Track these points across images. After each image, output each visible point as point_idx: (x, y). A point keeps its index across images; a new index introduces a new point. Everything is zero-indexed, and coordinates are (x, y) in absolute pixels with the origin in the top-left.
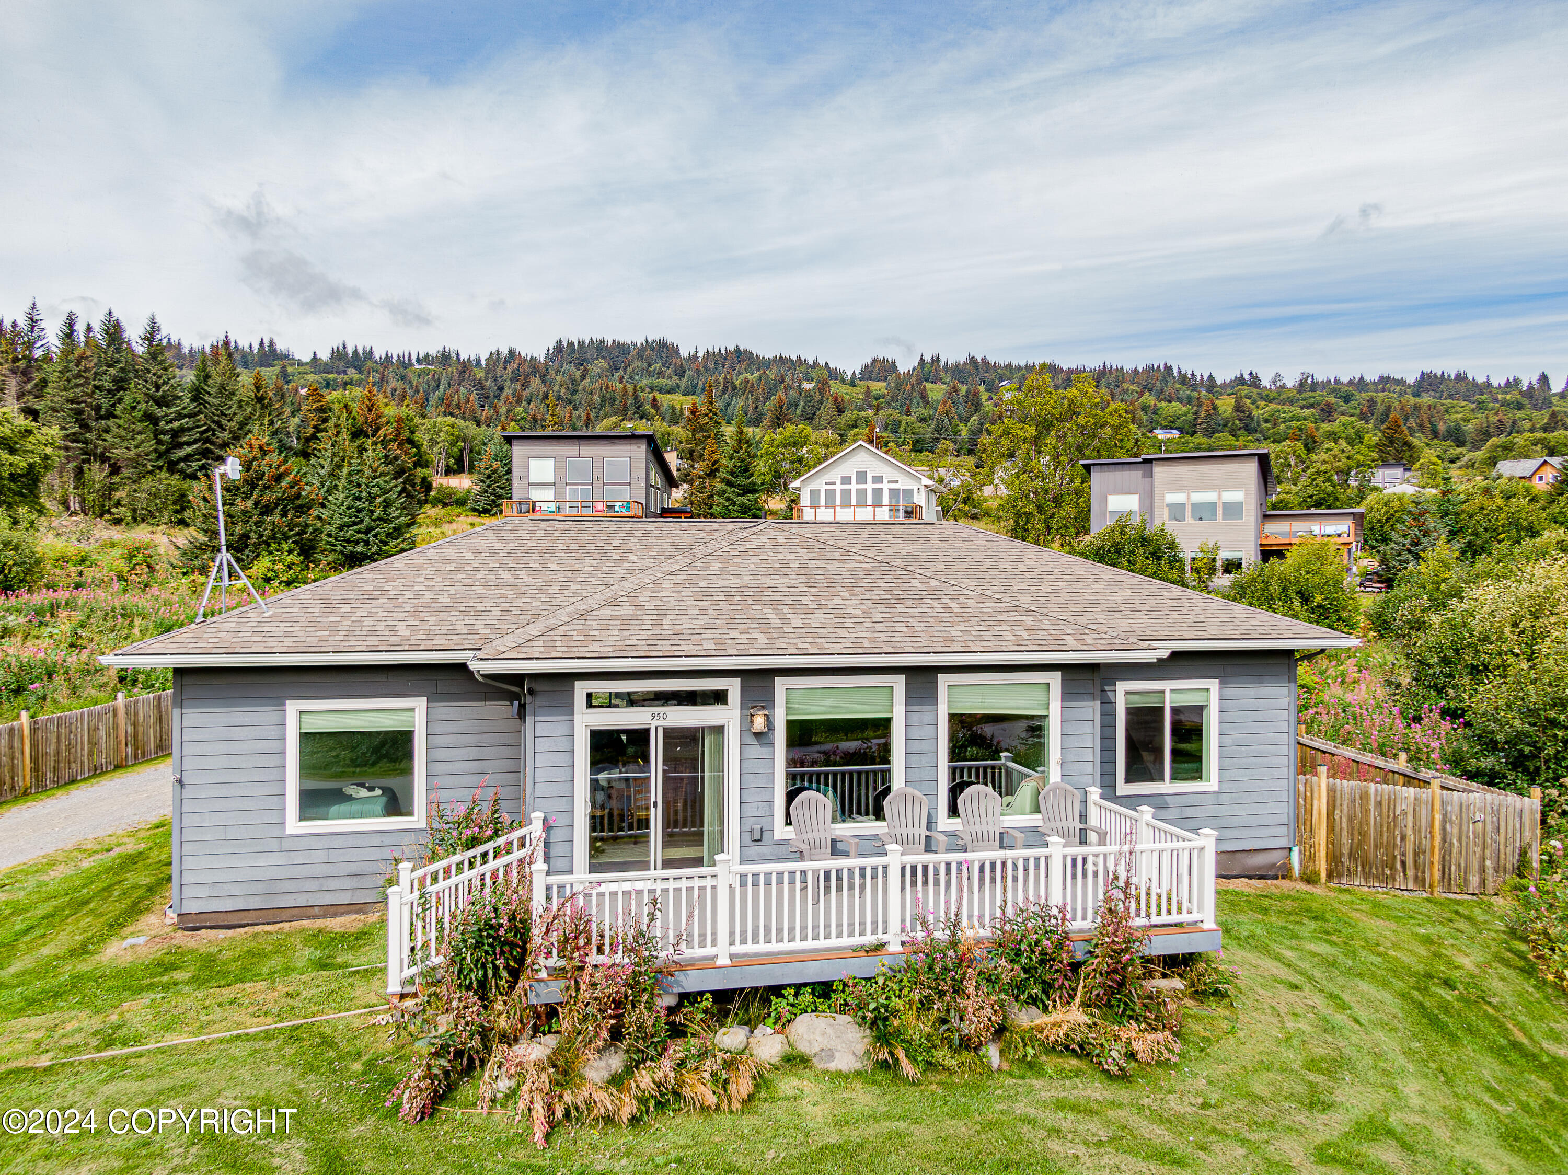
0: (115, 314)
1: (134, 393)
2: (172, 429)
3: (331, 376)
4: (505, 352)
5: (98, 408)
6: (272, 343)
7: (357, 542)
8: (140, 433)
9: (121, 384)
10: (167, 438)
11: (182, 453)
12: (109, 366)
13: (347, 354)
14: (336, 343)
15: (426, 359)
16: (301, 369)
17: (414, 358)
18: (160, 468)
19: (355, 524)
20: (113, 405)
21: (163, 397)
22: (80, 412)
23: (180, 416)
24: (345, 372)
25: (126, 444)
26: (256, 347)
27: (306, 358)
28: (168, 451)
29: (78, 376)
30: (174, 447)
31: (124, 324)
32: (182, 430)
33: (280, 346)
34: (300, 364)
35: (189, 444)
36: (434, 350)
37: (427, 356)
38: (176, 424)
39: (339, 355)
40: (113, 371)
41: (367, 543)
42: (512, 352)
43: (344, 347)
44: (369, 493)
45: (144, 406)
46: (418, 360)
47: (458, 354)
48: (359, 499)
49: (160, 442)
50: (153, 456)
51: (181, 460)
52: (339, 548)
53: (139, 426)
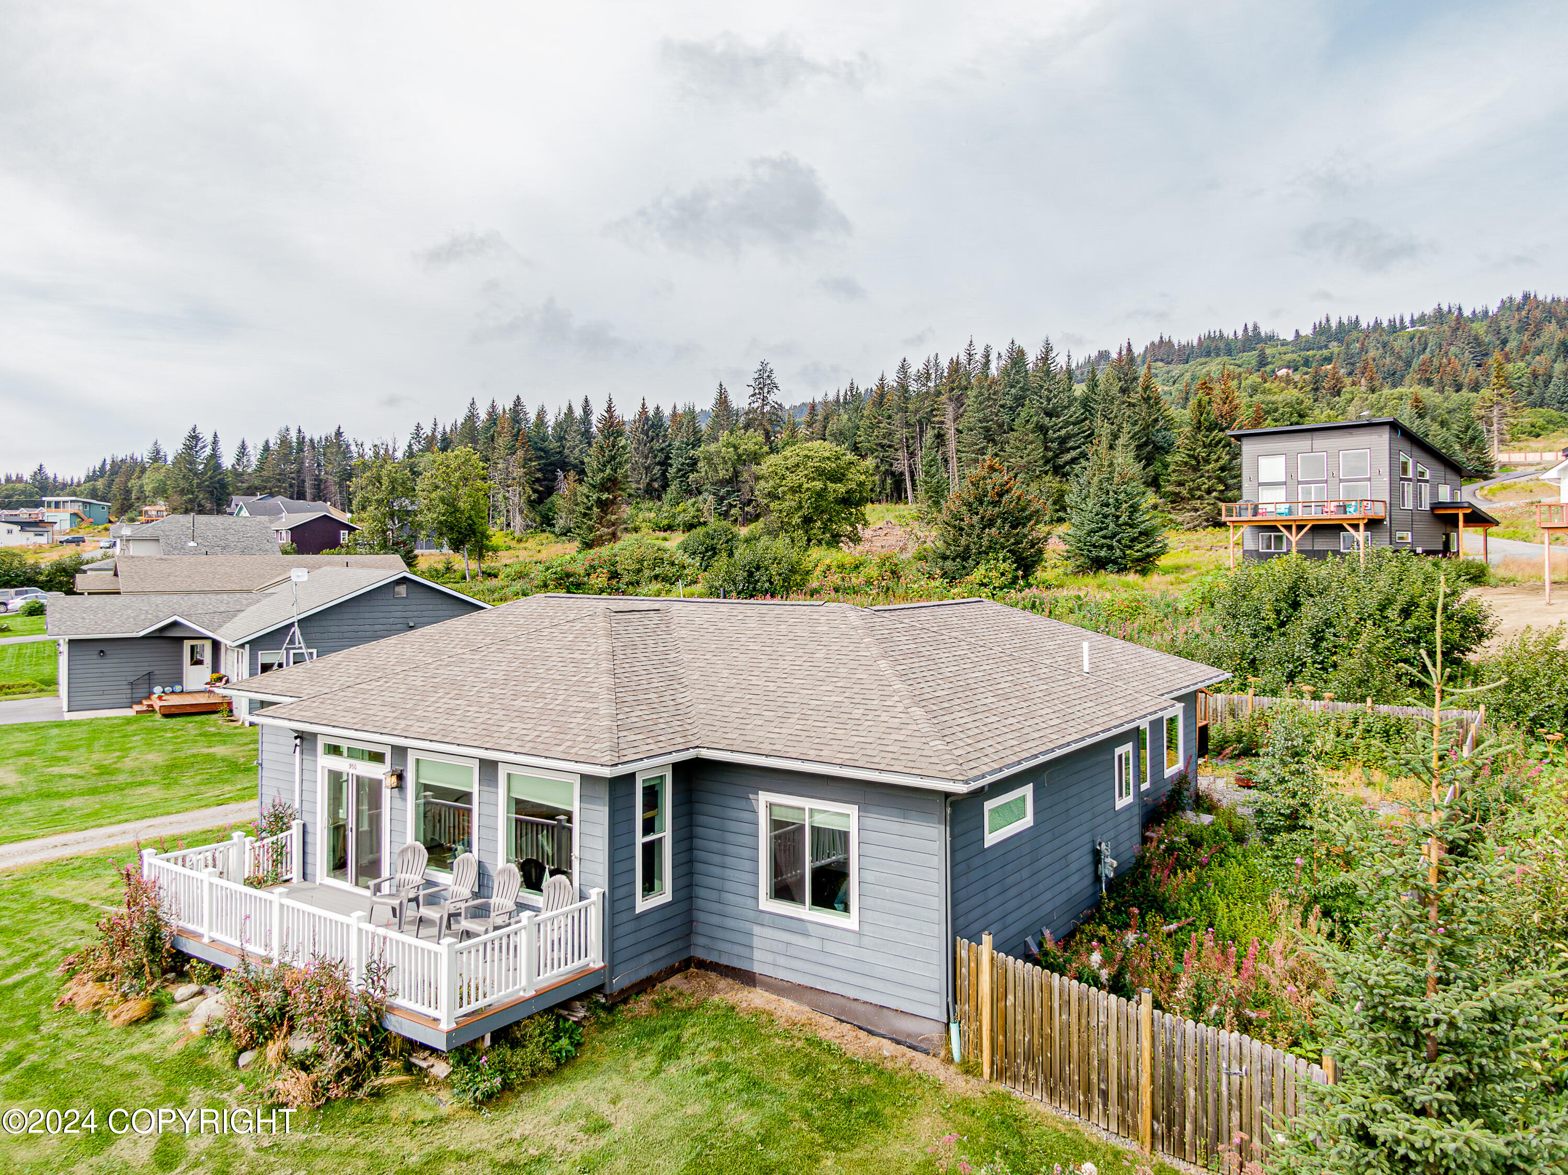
0: (1017, 343)
1: (1030, 411)
2: (1059, 437)
3: (1311, 353)
4: (1518, 297)
5: (1001, 426)
6: (1255, 328)
7: (1102, 547)
8: (1031, 443)
9: (1019, 400)
10: (1055, 445)
11: (1068, 457)
12: (1012, 387)
13: (1330, 327)
14: (1320, 318)
15: (1422, 320)
16: (1284, 349)
17: (1407, 322)
18: (1046, 473)
19: (1101, 529)
20: (1013, 420)
21: (1054, 408)
22: (987, 429)
23: (1067, 424)
24: (1326, 347)
25: (1019, 454)
26: (1240, 333)
27: (1290, 337)
28: (1056, 456)
29: (989, 399)
30: (1062, 453)
31: (1026, 350)
32: (1069, 437)
33: (1264, 330)
34: (1284, 343)
35: (1074, 448)
36: (1429, 310)
37: (1423, 316)
38: (1063, 432)
39: (1322, 330)
40: (1013, 391)
41: (1111, 548)
42: (1526, 297)
43: (1328, 320)
44: (1117, 500)
45: (1035, 419)
46: (1413, 322)
47: (1460, 309)
48: (1107, 505)
49: (1047, 449)
50: (1041, 462)
51: (1067, 463)
52: (1085, 552)
53: (1031, 437)
